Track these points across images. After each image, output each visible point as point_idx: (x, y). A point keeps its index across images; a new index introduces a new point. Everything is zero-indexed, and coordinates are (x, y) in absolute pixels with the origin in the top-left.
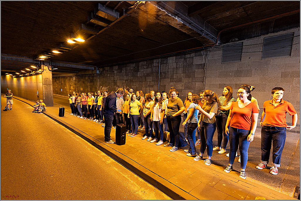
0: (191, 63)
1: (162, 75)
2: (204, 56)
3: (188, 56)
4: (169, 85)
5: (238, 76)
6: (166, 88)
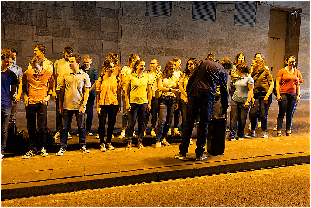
0: (92, 3)
4: (35, 40)
5: (168, 38)
6: (23, 48)
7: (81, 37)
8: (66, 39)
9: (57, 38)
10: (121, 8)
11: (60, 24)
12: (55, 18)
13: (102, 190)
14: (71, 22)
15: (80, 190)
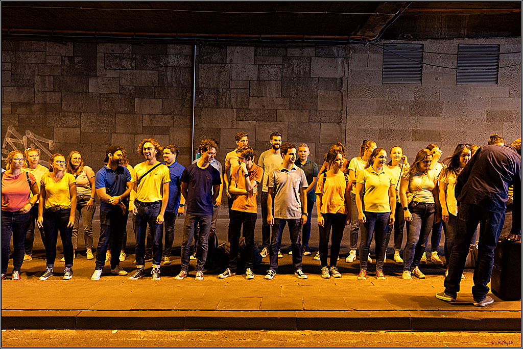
0: (305, 72)
1: (203, 97)
2: (340, 60)
3: (296, 52)
4: (235, 127)
5: (417, 115)
6: (221, 138)
7: (292, 120)
8: (272, 123)
9: (262, 123)
10: (346, 76)
11: (265, 105)
12: (259, 97)
13: (328, 333)
14: (279, 101)
15: (299, 329)
